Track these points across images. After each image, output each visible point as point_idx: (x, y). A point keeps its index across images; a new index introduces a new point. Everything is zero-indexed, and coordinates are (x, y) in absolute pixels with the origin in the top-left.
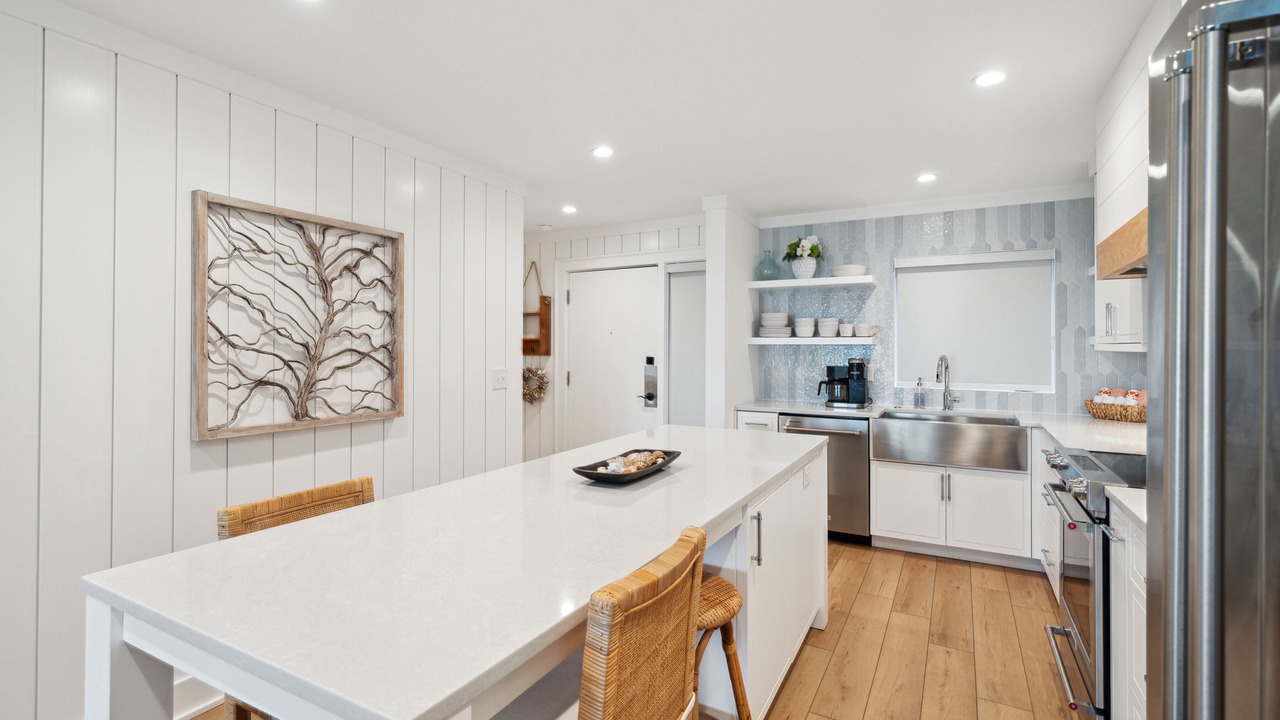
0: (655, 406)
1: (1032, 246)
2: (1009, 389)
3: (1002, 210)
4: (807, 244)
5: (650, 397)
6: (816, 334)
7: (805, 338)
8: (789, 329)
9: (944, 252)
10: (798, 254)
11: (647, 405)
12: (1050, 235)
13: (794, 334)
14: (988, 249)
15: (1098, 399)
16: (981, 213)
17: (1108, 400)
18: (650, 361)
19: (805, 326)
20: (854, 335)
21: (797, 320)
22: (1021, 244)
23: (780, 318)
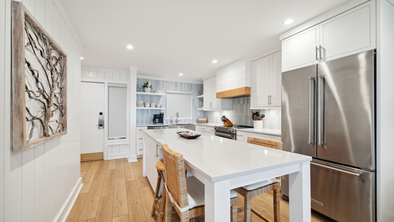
0: (104, 128)
1: (189, 91)
2: (185, 118)
3: (185, 83)
4: (150, 84)
5: (101, 125)
6: (150, 106)
7: (148, 107)
8: (144, 105)
9: (175, 90)
10: (148, 86)
11: (99, 128)
12: (192, 90)
13: (145, 106)
14: (182, 91)
15: (199, 119)
16: (181, 83)
17: (201, 119)
18: (101, 114)
19: (148, 104)
20: (161, 107)
21: (146, 103)
22: (187, 90)
23: (142, 102)
